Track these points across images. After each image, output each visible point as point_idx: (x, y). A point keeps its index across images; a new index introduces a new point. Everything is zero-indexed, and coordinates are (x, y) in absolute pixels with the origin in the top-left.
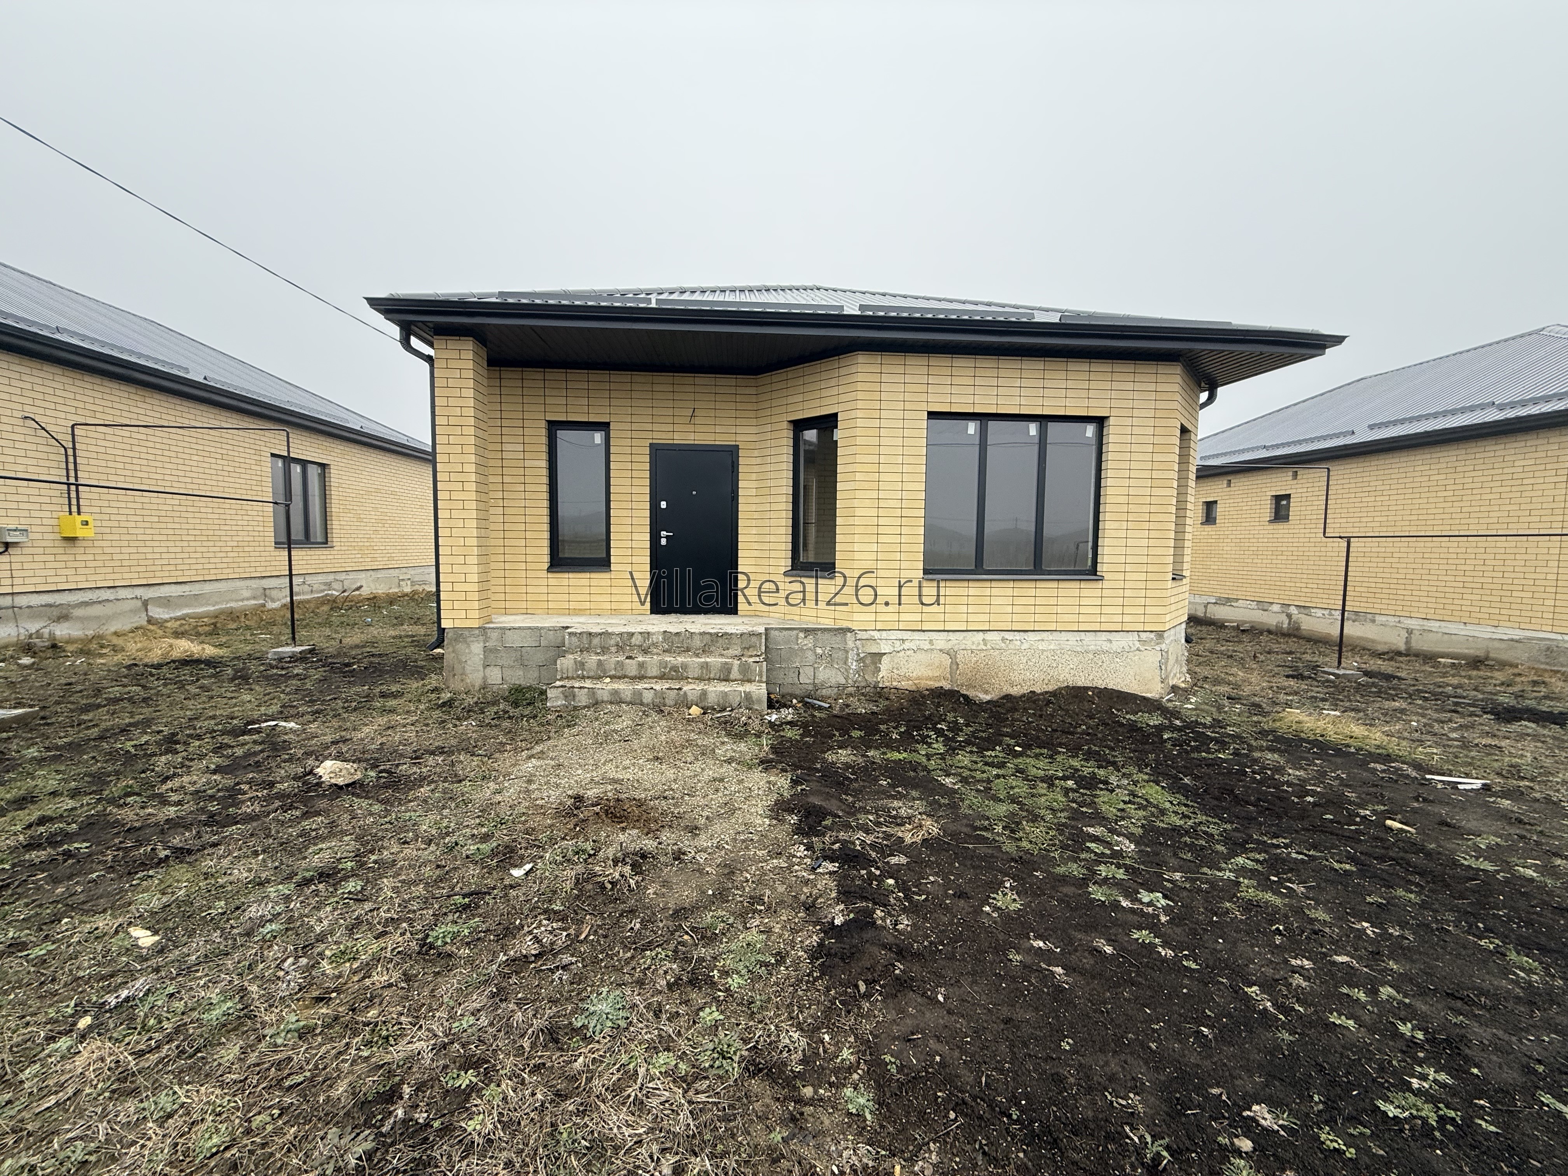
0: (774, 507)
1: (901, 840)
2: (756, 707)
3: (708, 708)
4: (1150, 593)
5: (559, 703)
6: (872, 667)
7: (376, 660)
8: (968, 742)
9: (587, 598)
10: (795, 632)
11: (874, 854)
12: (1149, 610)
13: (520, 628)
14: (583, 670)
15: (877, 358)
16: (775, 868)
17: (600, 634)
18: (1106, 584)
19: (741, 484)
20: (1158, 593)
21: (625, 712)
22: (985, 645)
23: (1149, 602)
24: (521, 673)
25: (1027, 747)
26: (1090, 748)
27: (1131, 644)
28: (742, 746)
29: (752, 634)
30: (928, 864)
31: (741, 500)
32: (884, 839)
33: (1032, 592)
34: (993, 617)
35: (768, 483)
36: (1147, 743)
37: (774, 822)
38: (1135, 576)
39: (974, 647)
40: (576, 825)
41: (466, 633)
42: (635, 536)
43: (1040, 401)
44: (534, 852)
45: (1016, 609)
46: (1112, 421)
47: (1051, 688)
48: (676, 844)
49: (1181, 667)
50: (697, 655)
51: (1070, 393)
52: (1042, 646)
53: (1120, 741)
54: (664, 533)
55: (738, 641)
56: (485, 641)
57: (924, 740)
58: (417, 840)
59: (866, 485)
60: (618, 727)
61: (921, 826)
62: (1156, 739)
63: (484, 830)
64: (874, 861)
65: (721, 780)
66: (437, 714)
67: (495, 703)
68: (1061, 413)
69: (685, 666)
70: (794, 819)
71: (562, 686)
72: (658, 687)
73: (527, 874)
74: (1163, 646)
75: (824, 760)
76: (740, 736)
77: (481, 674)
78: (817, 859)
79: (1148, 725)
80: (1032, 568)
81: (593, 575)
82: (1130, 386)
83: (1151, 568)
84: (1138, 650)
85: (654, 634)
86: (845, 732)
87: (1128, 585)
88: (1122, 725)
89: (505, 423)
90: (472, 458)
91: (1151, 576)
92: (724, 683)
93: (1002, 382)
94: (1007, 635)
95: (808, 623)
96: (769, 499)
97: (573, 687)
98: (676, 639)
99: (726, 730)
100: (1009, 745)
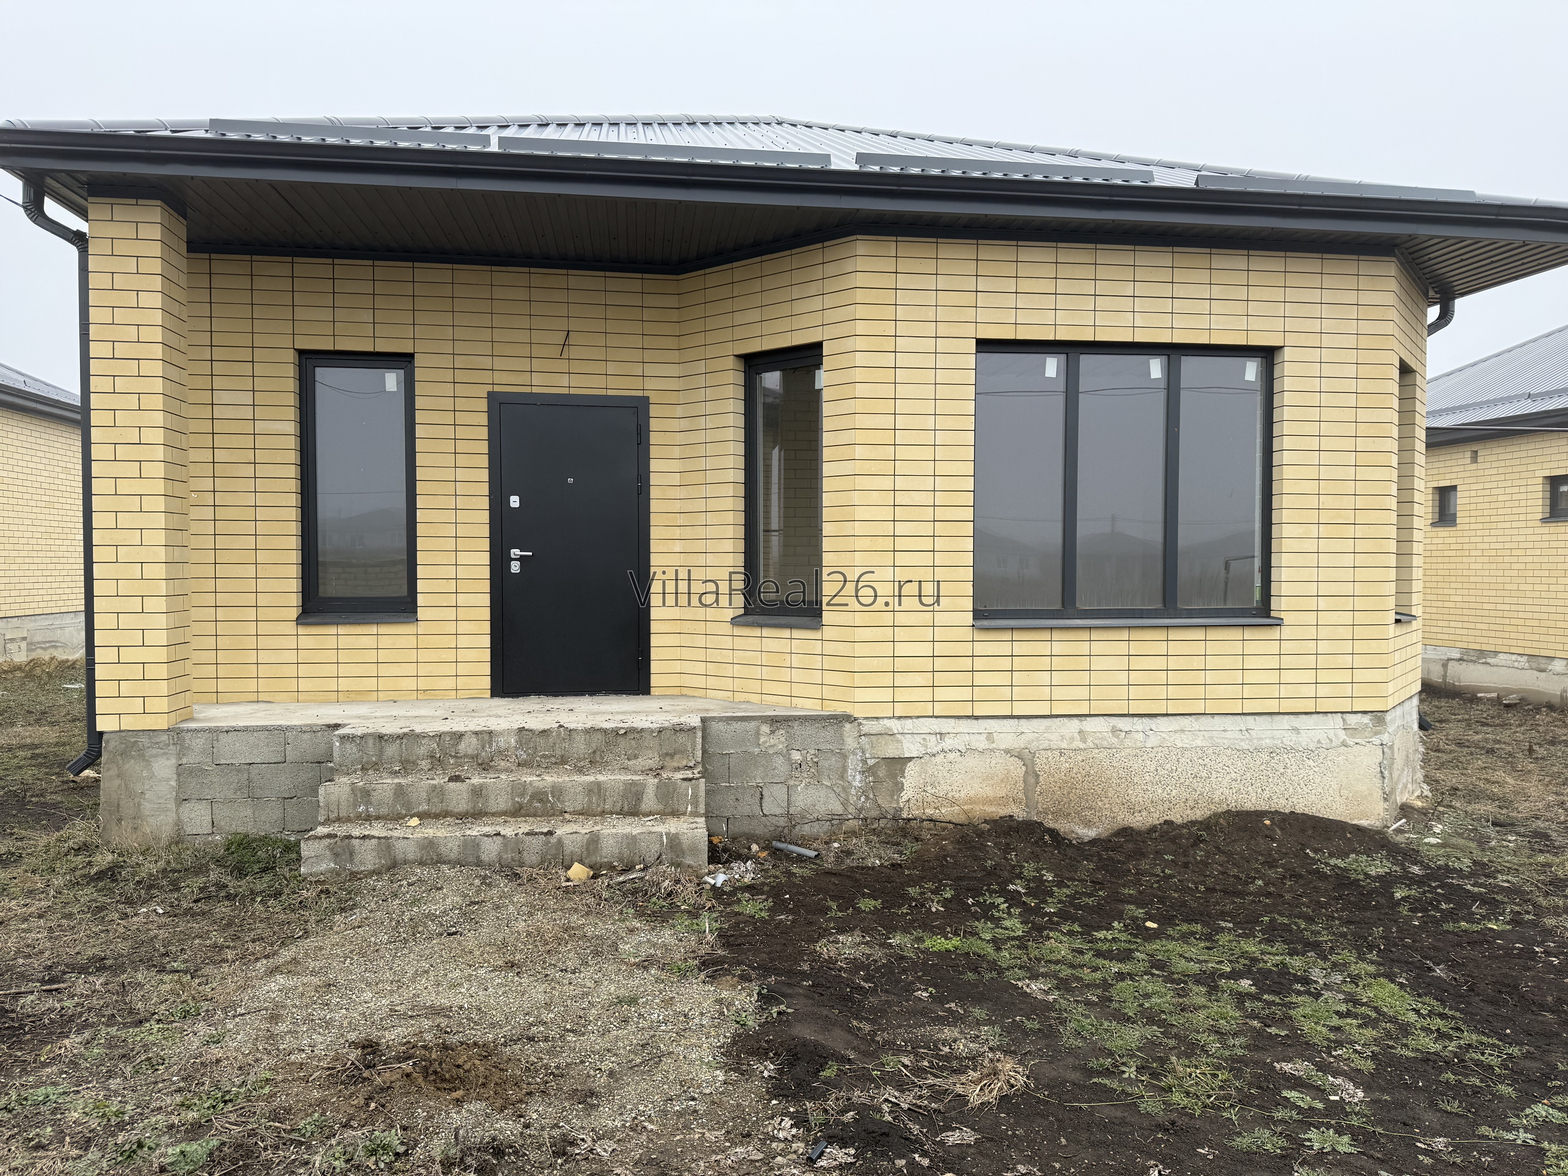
0: (712, 505)
1: (962, 1099)
2: (689, 861)
3: (601, 867)
4: (1360, 647)
5: (323, 867)
6: (888, 784)
8: (1064, 916)
9: (372, 670)
10: (753, 724)
11: (915, 1129)
12: (1359, 676)
13: (246, 729)
14: (368, 803)
15: (889, 246)
16: (740, 1162)
17: (400, 737)
18: (1286, 632)
19: (654, 465)
20: (1374, 647)
21: (448, 879)
22: (1084, 741)
23: (1358, 661)
24: (249, 812)
25: (1166, 920)
26: (1273, 920)
27: (1331, 735)
28: (667, 936)
29: (679, 730)
30: (1014, 1142)
31: (654, 493)
32: (931, 1098)
33: (1162, 648)
34: (1095, 692)
35: (702, 464)
36: (1367, 908)
37: (734, 1076)
38: (1333, 618)
39: (1064, 745)
40: (370, 1099)
41: (144, 740)
42: (463, 558)
43: (1166, 320)
44: (291, 1153)
45: (1135, 677)
46: (1287, 354)
47: (1199, 814)
48: (556, 1126)
49: (1414, 772)
50: (580, 771)
51: (1217, 307)
52: (1181, 741)
53: (1321, 905)
54: (515, 552)
55: (654, 743)
56: (180, 755)
57: (987, 913)
58: (62, 1141)
59: (873, 467)
60: (435, 908)
61: (996, 1073)
62: (1382, 901)
63: (192, 1115)
64: (917, 1141)
65: (633, 1001)
66: (87, 894)
67: (200, 870)
68: (1203, 339)
69: (558, 791)
70: (768, 1069)
71: (329, 836)
72: (508, 831)
74: (1385, 738)
75: (815, 957)
76: (661, 917)
77: (172, 816)
78: (816, 1141)
79: (1367, 875)
80: (1159, 606)
81: (383, 629)
82: (1315, 296)
83: (1360, 603)
84: (1344, 744)
85: (501, 733)
86: (847, 901)
87: (1323, 633)
88: (1324, 877)
89: (218, 354)
90: (159, 418)
91: (1360, 618)
92: (630, 819)
93: (1101, 287)
94: (1121, 723)
95: (774, 707)
96: (701, 491)
97: (350, 837)
98: (541, 741)
99: (635, 906)
100: (1134, 919)
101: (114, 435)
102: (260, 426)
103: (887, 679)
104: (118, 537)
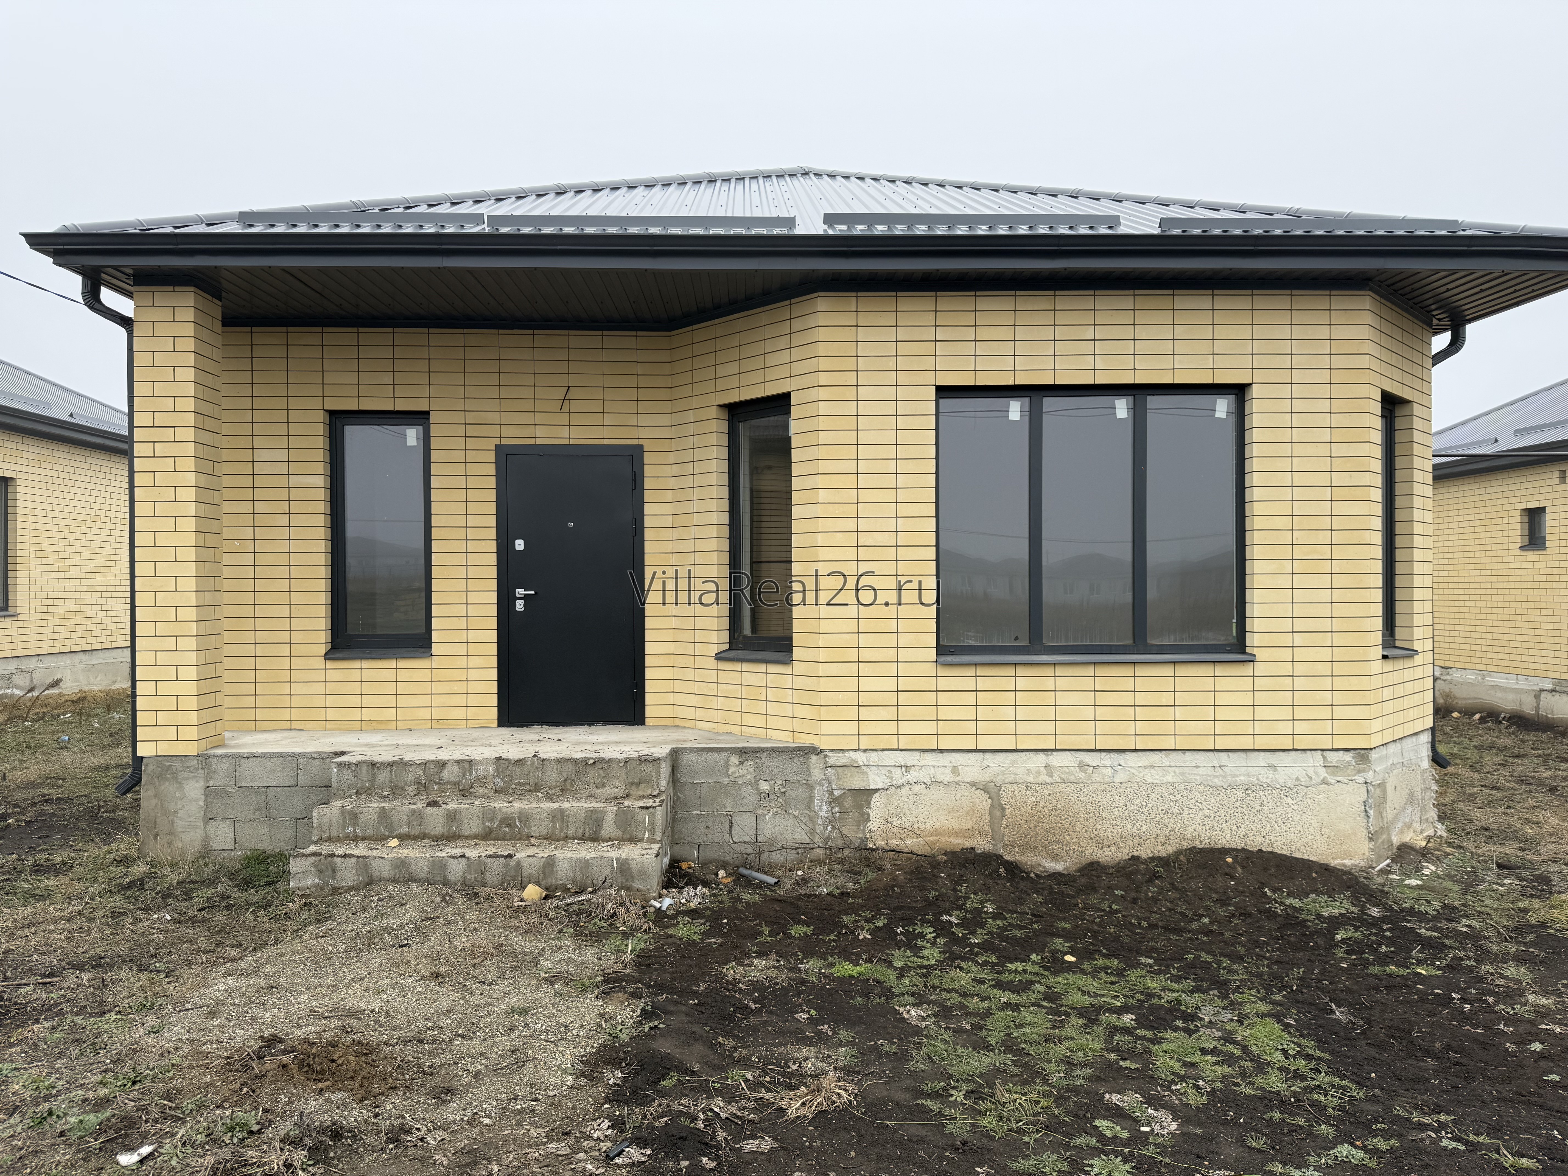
0: (700, 545)
1: (780, 1112)
2: (637, 885)
3: (557, 889)
4: (1338, 683)
5: (309, 882)
6: (855, 814)
7: (50, 809)
8: (985, 947)
9: (391, 701)
10: (723, 755)
11: (720, 1135)
12: (1339, 712)
13: (264, 756)
14: (355, 825)
15: (850, 301)
16: (546, 1156)
17: (391, 765)
18: (1260, 669)
19: (648, 509)
20: (1355, 683)
21: (413, 896)
22: (1051, 775)
23: (1338, 698)
24: (266, 830)
25: (1085, 954)
26: (1198, 957)
27: (1311, 772)
28: (590, 954)
29: (644, 760)
30: (805, 1152)
31: (648, 534)
32: (754, 1110)
33: (1129, 684)
34: (1061, 727)
35: (689, 507)
36: (1305, 948)
37: (583, 1081)
38: (1311, 654)
39: (1031, 779)
40: (246, 1085)
41: (177, 764)
42: (473, 598)
43: (1129, 362)
44: (166, 1126)
45: (1101, 713)
46: (1256, 391)
47: (1163, 851)
48: (402, 1116)
49: (1423, 809)
50: (550, 798)
51: (1180, 347)
52: (1151, 777)
53: (1257, 944)
54: (521, 592)
55: (621, 773)
56: (207, 779)
57: (911, 943)
59: (837, 510)
60: (393, 923)
61: (819, 1090)
62: (1321, 942)
63: (103, 1092)
64: (716, 1146)
65: (524, 1012)
66: (117, 901)
67: (211, 882)
68: (1167, 379)
69: (525, 817)
70: (615, 1077)
71: (315, 854)
72: (472, 853)
73: (141, 1162)
74: (1370, 776)
75: (718, 977)
76: (597, 937)
77: (200, 833)
78: (622, 1142)
79: (1319, 916)
80: (1129, 642)
81: (402, 663)
82: (1285, 332)
83: (1338, 640)
84: (1325, 782)
85: (480, 762)
86: (779, 926)
87: (1299, 669)
88: (1271, 915)
89: (258, 416)
90: (191, 478)
91: (1338, 654)
92: (590, 844)
93: (1060, 332)
94: (1088, 758)
95: (748, 738)
96: (690, 533)
97: (333, 855)
98: (517, 770)
99: (576, 925)
100: (1054, 952)
101: (153, 494)
102: (294, 480)
103: (853, 713)
104: (157, 584)
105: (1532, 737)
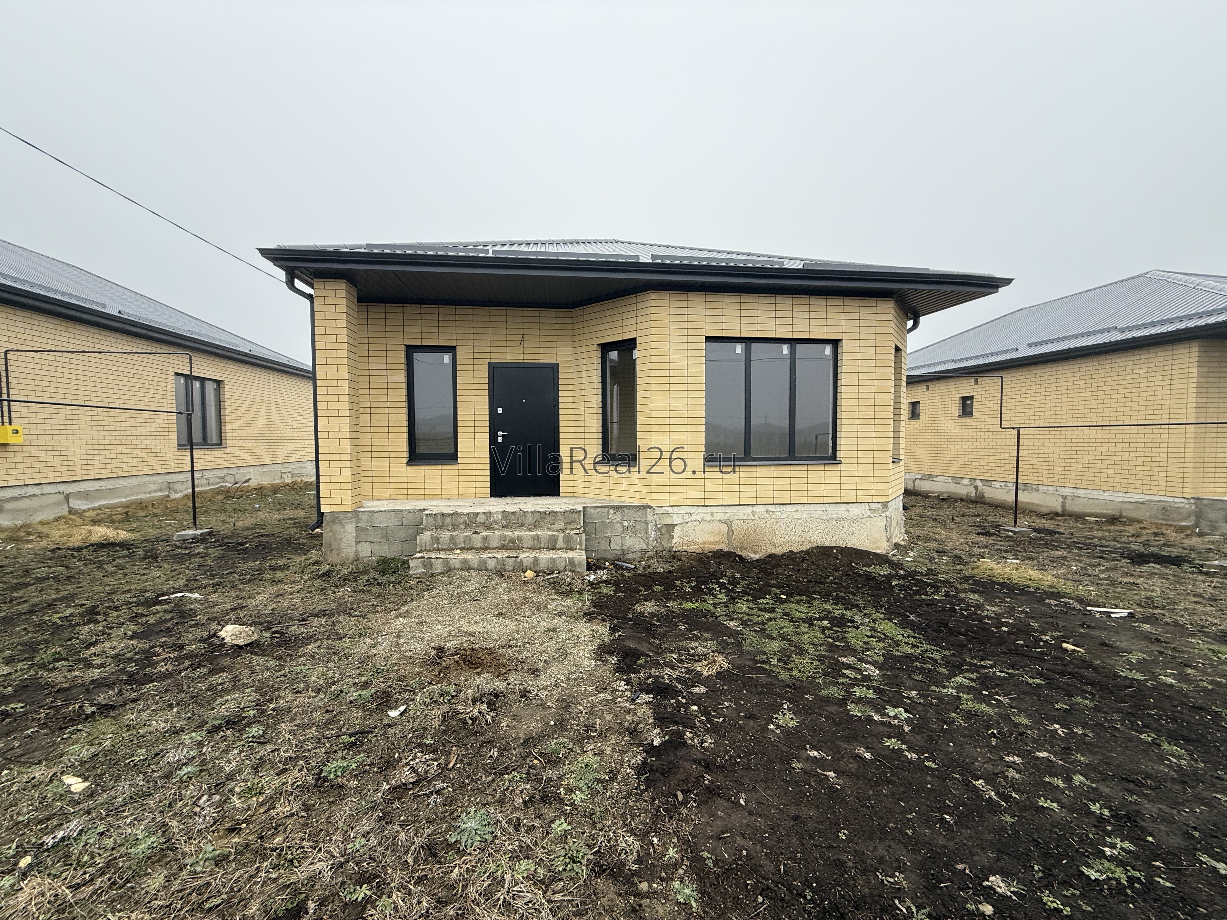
0: (587, 411)
1: (700, 674)
2: (577, 570)
3: (540, 572)
4: (876, 473)
5: (419, 571)
6: (667, 536)
7: (265, 539)
8: (745, 593)
9: (439, 485)
10: (607, 509)
11: (679, 686)
12: (876, 486)
13: (385, 511)
14: (438, 543)
15: (666, 295)
16: (602, 701)
17: (452, 515)
18: (843, 467)
19: (561, 394)
21: (473, 577)
22: (754, 516)
23: (876, 480)
24: (387, 547)
25: (790, 595)
26: (837, 595)
27: (863, 512)
28: (569, 602)
29: (573, 512)
30: (723, 692)
31: (561, 406)
32: (686, 673)
33: (788, 474)
34: (759, 494)
35: (583, 393)
36: (880, 589)
37: (599, 663)
38: (865, 460)
39: (745, 518)
40: (440, 672)
41: (341, 516)
42: (477, 436)
43: (790, 328)
44: (407, 695)
45: (776, 487)
46: (844, 343)
47: (804, 548)
48: (522, 684)
49: (901, 529)
50: (530, 530)
51: (812, 322)
52: (797, 515)
53: (859, 588)
54: (500, 433)
55: (562, 518)
56: (357, 523)
57: (710, 592)
58: (308, 690)
59: (660, 394)
60: (468, 589)
61: (715, 662)
62: (886, 586)
63: (364, 679)
64: (680, 691)
65: (554, 630)
66: (318, 583)
67: (366, 572)
68: (806, 336)
69: (520, 539)
70: (614, 660)
71: (422, 558)
72: (499, 556)
73: (401, 714)
74: (888, 514)
75: (634, 611)
76: (567, 594)
77: (354, 549)
78: (635, 692)
79: (880, 575)
80: (787, 455)
81: (444, 467)
82: (857, 316)
83: (877, 454)
84: (869, 517)
85: (495, 513)
86: (649, 587)
87: (860, 467)
88: (860, 575)
89: (371, 347)
90: (345, 375)
91: (877, 460)
92: (552, 551)
93: (761, 313)
94: (770, 508)
95: (616, 501)
96: (583, 405)
97: (430, 558)
98: (513, 517)
99: (554, 589)
100: (776, 594)
101: (326, 383)
102: (390, 379)
103: (667, 489)
104: (329, 428)
105: (913, 498)
